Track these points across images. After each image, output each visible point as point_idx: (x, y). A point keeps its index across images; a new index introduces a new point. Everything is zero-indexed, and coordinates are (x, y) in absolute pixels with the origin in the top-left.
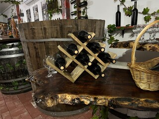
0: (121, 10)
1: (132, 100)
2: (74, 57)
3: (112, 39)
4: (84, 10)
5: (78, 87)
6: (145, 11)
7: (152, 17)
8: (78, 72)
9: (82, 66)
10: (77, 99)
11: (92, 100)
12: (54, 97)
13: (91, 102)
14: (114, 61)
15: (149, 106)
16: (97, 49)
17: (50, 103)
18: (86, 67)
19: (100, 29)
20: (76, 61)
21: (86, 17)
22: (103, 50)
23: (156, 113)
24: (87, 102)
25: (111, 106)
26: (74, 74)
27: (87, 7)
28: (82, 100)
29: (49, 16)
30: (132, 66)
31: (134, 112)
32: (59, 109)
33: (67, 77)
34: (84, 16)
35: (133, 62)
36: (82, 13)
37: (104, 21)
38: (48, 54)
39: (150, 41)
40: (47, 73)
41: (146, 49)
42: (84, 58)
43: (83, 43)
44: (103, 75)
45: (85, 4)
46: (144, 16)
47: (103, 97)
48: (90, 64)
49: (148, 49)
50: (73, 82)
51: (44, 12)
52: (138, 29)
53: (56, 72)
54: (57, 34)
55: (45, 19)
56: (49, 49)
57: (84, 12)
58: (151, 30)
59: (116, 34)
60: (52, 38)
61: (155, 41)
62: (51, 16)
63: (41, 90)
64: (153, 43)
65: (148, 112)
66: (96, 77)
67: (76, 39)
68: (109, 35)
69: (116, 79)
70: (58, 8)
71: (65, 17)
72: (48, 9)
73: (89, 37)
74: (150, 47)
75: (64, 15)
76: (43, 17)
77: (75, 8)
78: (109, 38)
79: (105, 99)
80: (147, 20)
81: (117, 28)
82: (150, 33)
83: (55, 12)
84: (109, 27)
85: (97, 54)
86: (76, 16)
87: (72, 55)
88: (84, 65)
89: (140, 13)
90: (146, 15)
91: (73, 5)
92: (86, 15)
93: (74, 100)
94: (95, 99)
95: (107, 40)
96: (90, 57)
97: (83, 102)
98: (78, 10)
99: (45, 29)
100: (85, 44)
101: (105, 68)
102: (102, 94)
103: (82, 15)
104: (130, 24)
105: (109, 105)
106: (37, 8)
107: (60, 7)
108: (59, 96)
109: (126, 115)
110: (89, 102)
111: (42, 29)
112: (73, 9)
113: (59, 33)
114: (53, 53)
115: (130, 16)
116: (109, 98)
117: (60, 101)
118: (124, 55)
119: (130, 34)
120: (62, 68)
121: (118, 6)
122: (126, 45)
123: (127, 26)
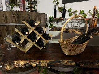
0: (57, 9)
1: (61, 62)
2: (26, 36)
3: (52, 25)
4: (35, 6)
5: (29, 56)
6: (70, 11)
7: (73, 14)
8: (29, 46)
9: (31, 42)
10: (27, 63)
11: (37, 63)
12: (11, 64)
13: (37, 65)
14: (51, 39)
15: (70, 64)
16: (41, 32)
17: (8, 68)
18: (34, 42)
19: (44, 19)
20: (28, 39)
21: (36, 11)
22: (44, 32)
23: (73, 68)
24: (34, 65)
25: (49, 66)
26: (27, 47)
27: (37, 4)
28: (31, 64)
29: (11, 8)
30: (61, 42)
31: (62, 68)
32: (17, 71)
33: (22, 49)
34: (35, 10)
35: (61, 39)
36: (33, 8)
37: (47, 14)
38: (8, 34)
39: (71, 28)
40: (7, 47)
41: (69, 32)
42: (33, 37)
43: (32, 27)
44: (45, 48)
45: (35, 2)
46: (69, 13)
47: (44, 61)
48: (36, 41)
49: (70, 32)
50: (26, 52)
51: (7, 5)
52: (65, 21)
53: (14, 46)
54: (15, 20)
55: (7, 10)
56: (9, 30)
57: (34, 8)
58: (71, 21)
59: (54, 22)
60: (12, 23)
61: (74, 27)
62: (12, 8)
63: (2, 59)
64: (73, 29)
65: (70, 68)
66: (41, 49)
67: (28, 25)
68: (50, 23)
69: (53, 49)
70: (17, 3)
71: (22, 9)
72: (10, 3)
73: (36, 24)
74: (71, 31)
75: (21, 8)
76: (6, 9)
77: (28, 4)
78: (50, 24)
79: (45, 62)
80: (70, 15)
81: (54, 19)
82: (72, 23)
83: (15, 6)
84: (50, 18)
85: (41, 35)
86: (29, 10)
87: (25, 35)
88: (33, 41)
89: (67, 11)
90: (70, 13)
91: (27, 2)
92: (36, 9)
93: (26, 64)
94: (39, 62)
95: (49, 26)
96: (37, 36)
97: (32, 65)
98: (31, 6)
99: (6, 17)
100: (34, 28)
101: (46, 43)
102: (43, 59)
103: (33, 9)
104: (62, 17)
105: (47, 66)
106: (2, 2)
107: (19, 3)
108: (15, 62)
109: (58, 71)
110: (35, 65)
111: (4, 17)
112: (27, 5)
113: (17, 20)
114: (12, 33)
115: (61, 12)
116: (48, 61)
117: (15, 65)
118: (58, 35)
119: (61, 23)
120: (17, 43)
121: (55, 6)
122: (59, 29)
123: (60, 18)
